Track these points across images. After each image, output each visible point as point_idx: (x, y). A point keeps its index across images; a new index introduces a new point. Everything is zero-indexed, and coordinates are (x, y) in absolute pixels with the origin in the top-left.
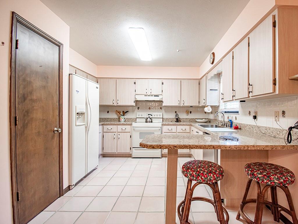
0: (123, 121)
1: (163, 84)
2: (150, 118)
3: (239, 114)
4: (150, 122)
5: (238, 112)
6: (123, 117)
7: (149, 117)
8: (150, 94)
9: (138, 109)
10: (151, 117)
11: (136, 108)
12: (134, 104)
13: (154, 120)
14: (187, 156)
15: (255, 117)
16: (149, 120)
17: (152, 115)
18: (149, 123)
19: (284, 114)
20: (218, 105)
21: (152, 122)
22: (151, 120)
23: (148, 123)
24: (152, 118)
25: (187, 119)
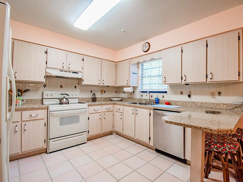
0: (20, 104)
1: (83, 60)
2: (66, 98)
3: (168, 94)
4: (66, 103)
5: (166, 92)
6: (20, 99)
7: (64, 97)
8: (68, 69)
9: (44, 87)
10: (66, 96)
11: (40, 86)
12: (44, 80)
13: (70, 101)
14: (109, 134)
15: (189, 96)
16: (65, 101)
17: (68, 95)
18: (65, 105)
19: (220, 94)
20: (137, 86)
21: (68, 103)
22: (67, 101)
23: (63, 105)
24: (68, 98)
25: (101, 98)
